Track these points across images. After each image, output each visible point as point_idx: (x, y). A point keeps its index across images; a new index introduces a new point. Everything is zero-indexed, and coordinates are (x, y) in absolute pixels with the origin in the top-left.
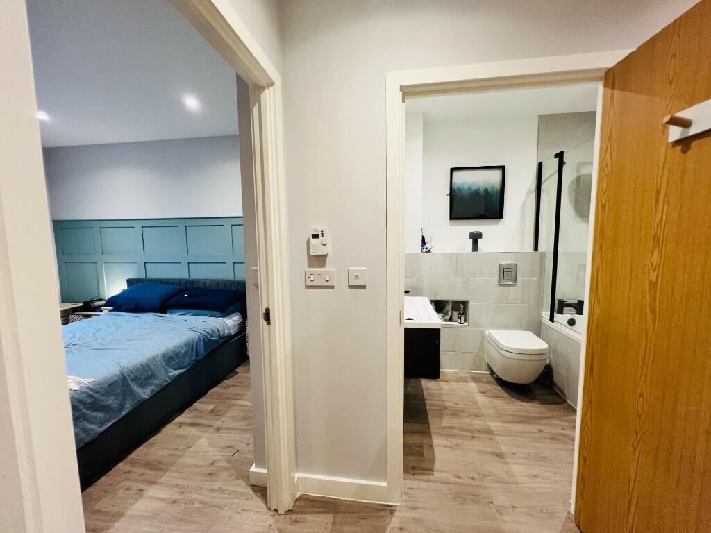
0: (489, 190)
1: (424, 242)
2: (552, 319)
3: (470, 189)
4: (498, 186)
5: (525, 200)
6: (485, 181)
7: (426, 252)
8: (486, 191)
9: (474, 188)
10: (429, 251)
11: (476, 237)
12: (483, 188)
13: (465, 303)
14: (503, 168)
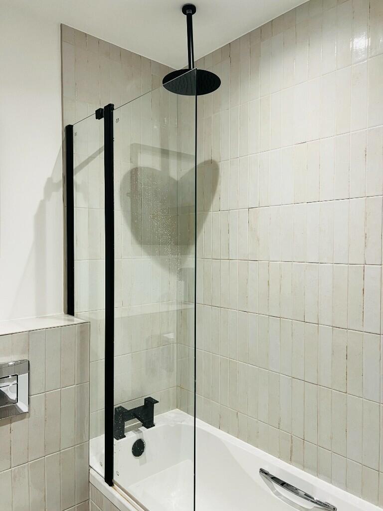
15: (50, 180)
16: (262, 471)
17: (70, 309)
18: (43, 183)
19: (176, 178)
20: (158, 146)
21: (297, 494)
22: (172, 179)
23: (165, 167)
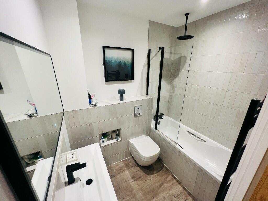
0: (127, 63)
1: (90, 98)
2: (156, 128)
3: (116, 61)
4: (130, 61)
5: (143, 70)
6: (124, 57)
7: (93, 106)
8: (125, 63)
9: (118, 61)
10: (95, 105)
11: (122, 93)
12: (123, 62)
13: (119, 130)
14: (133, 50)
15: (145, 64)
16: (188, 131)
17: (147, 94)
18: (143, 65)
19: (173, 60)
20: (169, 52)
21: (196, 137)
22: (172, 60)
23: (170, 57)
